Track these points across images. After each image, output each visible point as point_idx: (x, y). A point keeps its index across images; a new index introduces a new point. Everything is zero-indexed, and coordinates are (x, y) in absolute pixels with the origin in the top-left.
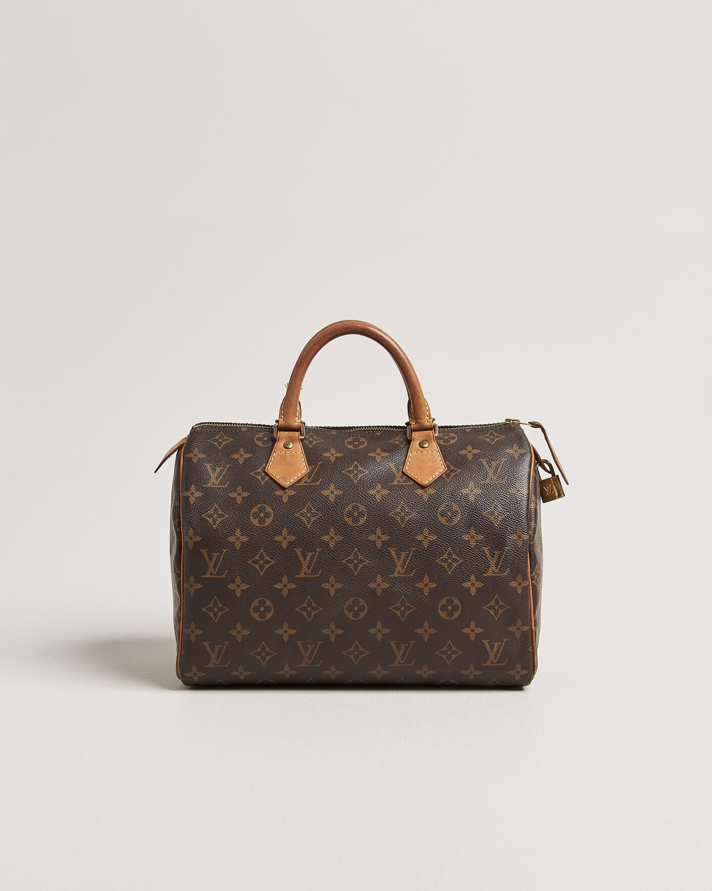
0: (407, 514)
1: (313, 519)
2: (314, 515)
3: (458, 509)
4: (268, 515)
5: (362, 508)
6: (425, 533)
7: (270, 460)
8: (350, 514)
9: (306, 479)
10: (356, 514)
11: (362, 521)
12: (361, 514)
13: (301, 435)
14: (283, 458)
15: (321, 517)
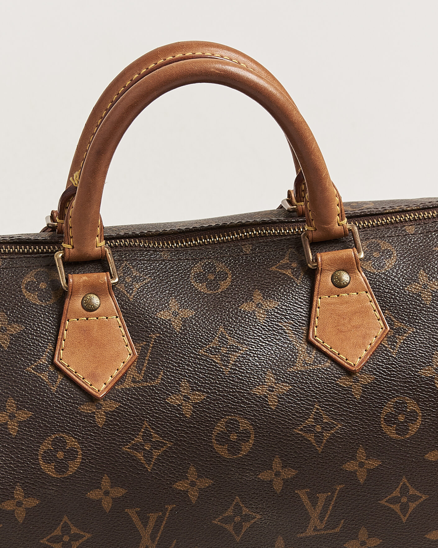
0: (327, 427)
1: (156, 453)
2: (157, 445)
3: (416, 408)
4: (71, 454)
5: (244, 424)
6: (360, 457)
7: (60, 337)
8: (223, 439)
9: (133, 373)
10: (233, 437)
11: (246, 448)
12: (244, 436)
13: (112, 278)
14: (86, 331)
15: (170, 448)
